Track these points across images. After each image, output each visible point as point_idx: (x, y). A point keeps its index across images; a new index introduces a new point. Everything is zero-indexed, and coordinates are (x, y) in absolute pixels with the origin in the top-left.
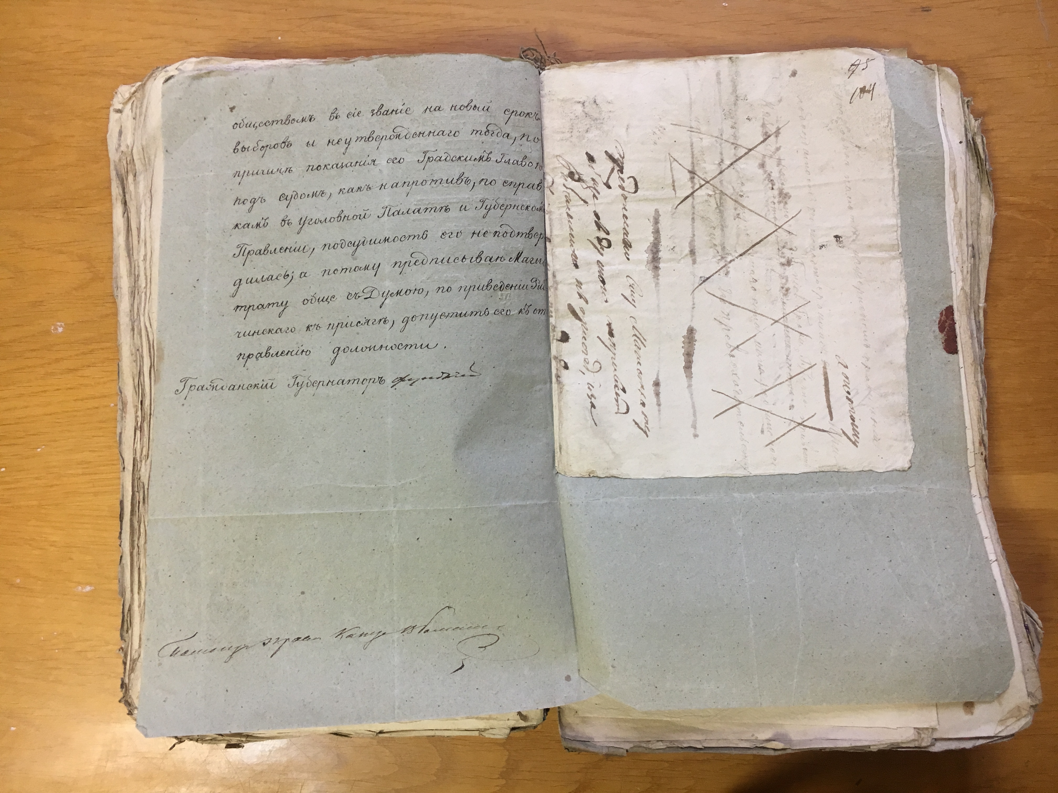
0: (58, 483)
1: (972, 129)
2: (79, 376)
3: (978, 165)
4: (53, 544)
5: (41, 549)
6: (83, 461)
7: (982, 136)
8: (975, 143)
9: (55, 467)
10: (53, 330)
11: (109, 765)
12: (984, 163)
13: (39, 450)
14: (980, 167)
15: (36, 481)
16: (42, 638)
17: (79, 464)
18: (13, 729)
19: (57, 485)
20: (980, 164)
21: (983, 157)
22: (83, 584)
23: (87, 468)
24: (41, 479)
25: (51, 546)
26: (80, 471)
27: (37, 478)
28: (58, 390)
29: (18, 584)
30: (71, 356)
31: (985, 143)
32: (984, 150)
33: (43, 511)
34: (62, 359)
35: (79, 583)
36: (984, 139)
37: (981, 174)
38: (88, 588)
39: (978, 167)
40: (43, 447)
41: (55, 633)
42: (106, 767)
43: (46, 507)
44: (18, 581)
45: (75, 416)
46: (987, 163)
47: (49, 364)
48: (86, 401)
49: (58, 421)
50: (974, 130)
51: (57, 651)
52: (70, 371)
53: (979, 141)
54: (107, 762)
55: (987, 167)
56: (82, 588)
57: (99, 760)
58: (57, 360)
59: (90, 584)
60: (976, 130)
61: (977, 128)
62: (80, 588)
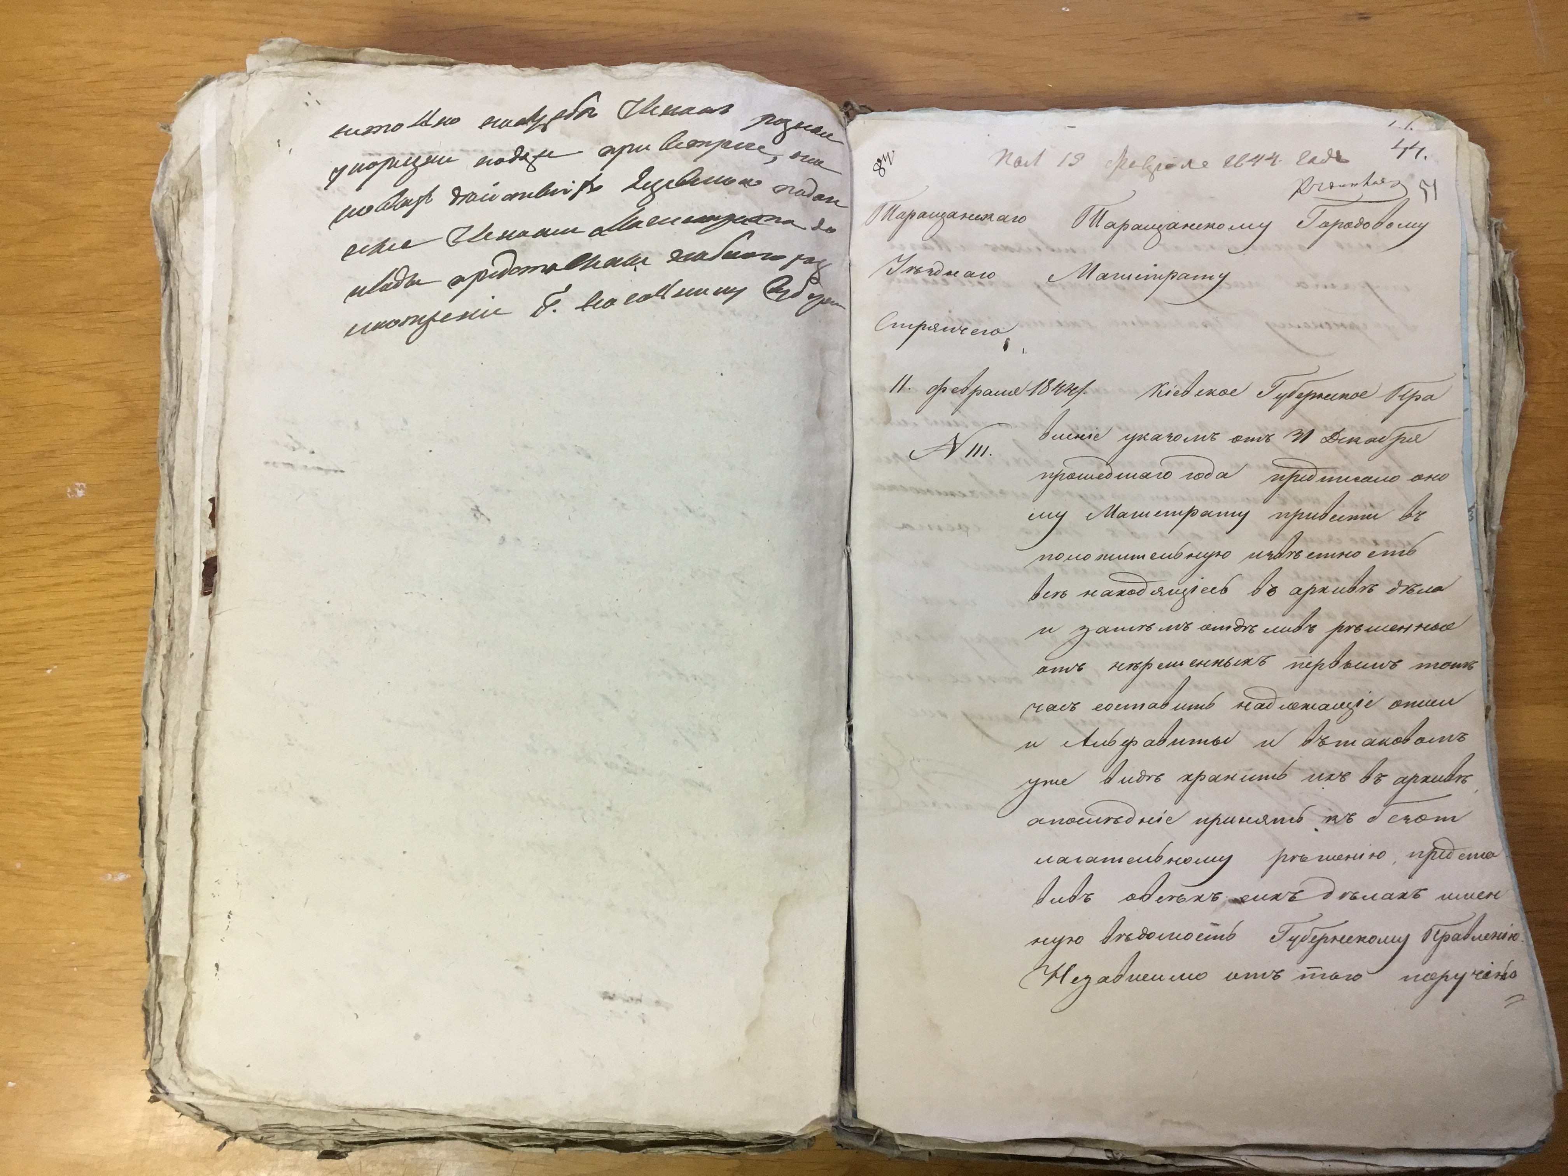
0: (77, 719)
1: (1500, 265)
2: (108, 562)
3: (1505, 320)
4: (69, 811)
5: (51, 818)
6: (114, 688)
7: (1514, 277)
8: (1503, 287)
9: (71, 697)
10: (70, 494)
11: (153, 1138)
12: (1515, 317)
13: (49, 671)
14: (1507, 322)
15: (44, 719)
16: (54, 951)
17: (107, 693)
18: (11, 1084)
19: (76, 723)
20: (1507, 318)
21: (1513, 308)
22: (114, 870)
23: (120, 698)
24: (51, 715)
25: (67, 814)
26: (109, 703)
27: (45, 714)
28: (76, 582)
29: (19, 870)
30: (97, 532)
31: (1518, 286)
32: (1515, 298)
33: (54, 762)
34: (83, 536)
35: (109, 869)
36: (1517, 281)
37: (1508, 332)
38: (122, 877)
39: (1505, 323)
40: (56, 667)
41: (73, 943)
42: (148, 1141)
43: (58, 756)
44: (18, 866)
45: (102, 621)
46: (1518, 318)
47: (64, 543)
48: (119, 599)
49: (76, 628)
50: (1503, 267)
51: (75, 969)
52: (98, 554)
53: (1509, 283)
54: (150, 1132)
55: (1519, 322)
56: (113, 876)
57: (139, 1130)
58: (78, 538)
59: (124, 870)
60: (1505, 266)
61: (1508, 265)
62: (110, 875)
